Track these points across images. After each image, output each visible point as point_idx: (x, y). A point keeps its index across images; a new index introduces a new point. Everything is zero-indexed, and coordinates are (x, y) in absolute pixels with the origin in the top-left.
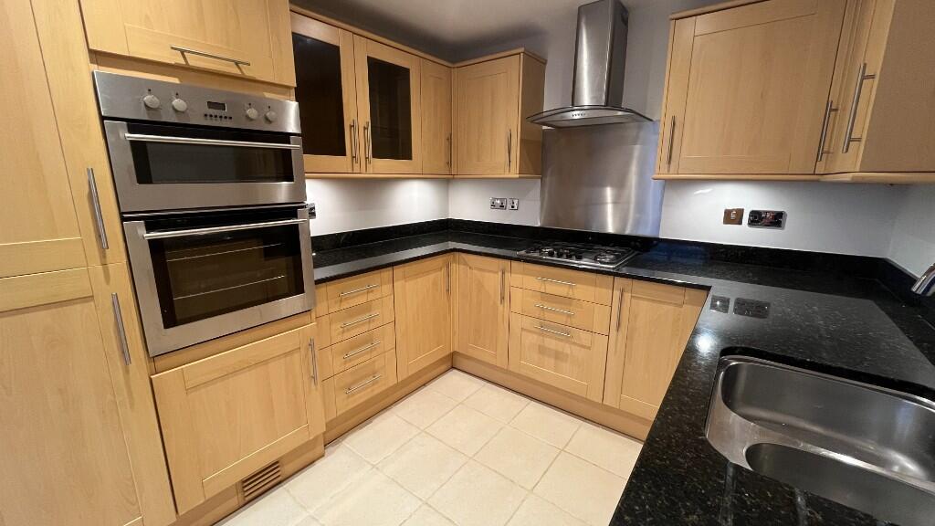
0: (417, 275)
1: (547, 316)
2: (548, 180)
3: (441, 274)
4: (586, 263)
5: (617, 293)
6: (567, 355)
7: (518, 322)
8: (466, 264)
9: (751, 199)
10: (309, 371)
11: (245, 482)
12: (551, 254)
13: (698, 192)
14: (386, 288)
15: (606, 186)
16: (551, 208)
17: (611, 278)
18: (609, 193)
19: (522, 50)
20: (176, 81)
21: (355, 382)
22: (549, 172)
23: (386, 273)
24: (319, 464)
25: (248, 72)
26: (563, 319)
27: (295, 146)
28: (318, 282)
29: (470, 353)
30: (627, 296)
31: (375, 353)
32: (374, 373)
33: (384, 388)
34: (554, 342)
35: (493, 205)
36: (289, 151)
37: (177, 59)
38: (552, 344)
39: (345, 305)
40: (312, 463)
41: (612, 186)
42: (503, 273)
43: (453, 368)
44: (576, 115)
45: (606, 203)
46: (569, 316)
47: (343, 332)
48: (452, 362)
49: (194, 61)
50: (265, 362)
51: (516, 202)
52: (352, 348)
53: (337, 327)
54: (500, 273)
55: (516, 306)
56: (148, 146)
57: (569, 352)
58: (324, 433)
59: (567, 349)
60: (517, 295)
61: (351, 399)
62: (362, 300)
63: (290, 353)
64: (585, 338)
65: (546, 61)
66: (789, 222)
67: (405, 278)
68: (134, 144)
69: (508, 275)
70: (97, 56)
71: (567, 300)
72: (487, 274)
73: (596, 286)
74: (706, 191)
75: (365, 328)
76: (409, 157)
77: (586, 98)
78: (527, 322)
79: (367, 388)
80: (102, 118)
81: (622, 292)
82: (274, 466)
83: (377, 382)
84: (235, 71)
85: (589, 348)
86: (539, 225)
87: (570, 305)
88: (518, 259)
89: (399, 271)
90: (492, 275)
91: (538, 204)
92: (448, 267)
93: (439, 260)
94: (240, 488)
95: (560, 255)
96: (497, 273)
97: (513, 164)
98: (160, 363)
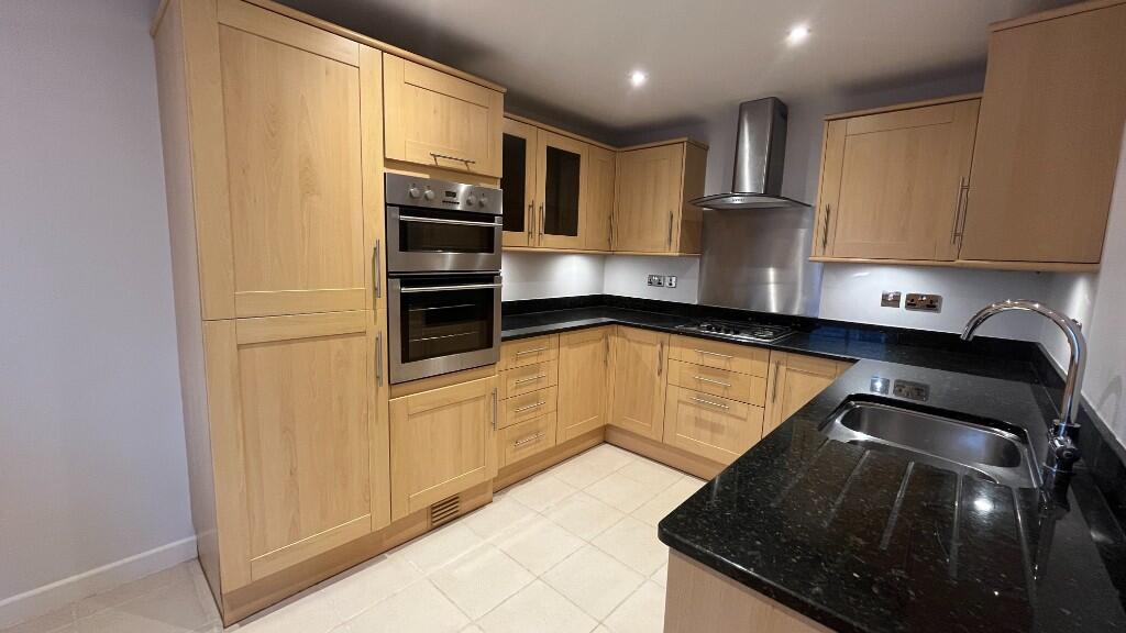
0: (578, 344)
1: (705, 388)
2: (706, 259)
3: (600, 345)
4: (745, 338)
5: (773, 366)
6: (723, 427)
7: (675, 394)
8: (624, 337)
9: (907, 283)
10: (489, 417)
11: (434, 508)
12: (709, 328)
13: (857, 275)
14: (553, 352)
15: (769, 267)
16: (707, 286)
17: (766, 352)
18: (772, 273)
19: (686, 139)
20: (427, 176)
21: (521, 437)
22: (707, 252)
23: (554, 339)
24: (488, 507)
25: (473, 168)
26: (720, 392)
27: (497, 224)
28: (504, 339)
29: (625, 425)
30: (783, 368)
31: (539, 413)
32: (537, 432)
33: (544, 448)
34: (710, 414)
35: (650, 283)
36: (492, 229)
37: (431, 162)
38: (708, 416)
39: (519, 364)
40: (482, 506)
41: (776, 267)
42: (662, 346)
43: (605, 442)
44: (737, 200)
45: (767, 283)
46: (726, 387)
47: (516, 388)
48: (605, 435)
49: (441, 163)
50: (460, 403)
51: (674, 279)
52: (523, 404)
53: (512, 383)
54: (659, 346)
55: (674, 377)
56: (409, 226)
57: (725, 424)
58: (494, 480)
59: (724, 420)
60: (675, 367)
61: (518, 453)
62: (533, 360)
63: (477, 399)
64: (741, 409)
65: (708, 147)
66: (945, 306)
67: (570, 345)
68: (402, 223)
69: (666, 348)
70: (388, 162)
71: (724, 372)
72: (645, 347)
73: (752, 359)
74: (864, 273)
75: (533, 388)
76: (574, 233)
77: (747, 187)
78: (684, 395)
79: (531, 445)
80: (386, 205)
81: (778, 365)
82: (454, 500)
83: (539, 441)
84: (464, 168)
85: (745, 420)
86: (696, 303)
87: (727, 377)
88: (678, 333)
89: (564, 337)
90: (650, 348)
91: (696, 282)
92: (607, 338)
93: (598, 332)
94: (429, 512)
95: (718, 330)
96: (655, 345)
97: (673, 243)
98: (396, 390)
